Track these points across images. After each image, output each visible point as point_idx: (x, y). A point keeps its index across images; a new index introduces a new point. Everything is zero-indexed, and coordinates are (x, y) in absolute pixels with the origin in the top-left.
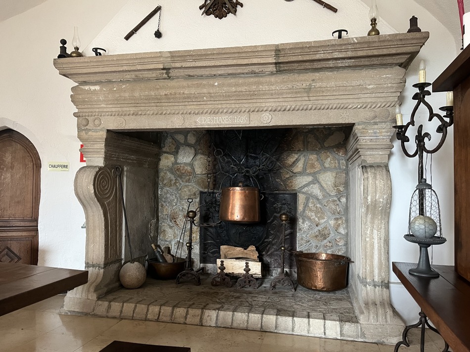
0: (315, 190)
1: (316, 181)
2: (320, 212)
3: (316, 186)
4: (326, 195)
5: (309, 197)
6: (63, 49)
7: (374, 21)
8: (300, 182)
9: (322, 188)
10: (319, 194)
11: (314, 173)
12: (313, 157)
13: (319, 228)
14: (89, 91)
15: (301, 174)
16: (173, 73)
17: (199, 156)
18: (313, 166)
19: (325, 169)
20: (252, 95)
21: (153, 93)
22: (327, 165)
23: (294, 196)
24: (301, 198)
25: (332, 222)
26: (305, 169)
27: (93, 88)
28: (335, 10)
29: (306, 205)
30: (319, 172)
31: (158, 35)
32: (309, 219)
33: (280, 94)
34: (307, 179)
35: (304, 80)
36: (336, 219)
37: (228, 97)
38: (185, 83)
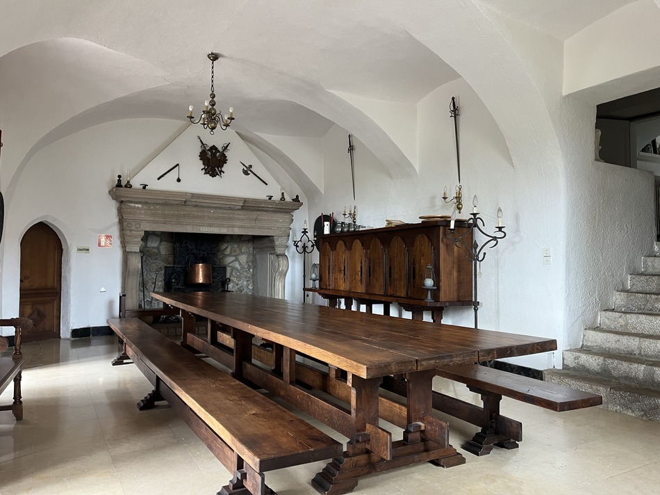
0: (237, 265)
1: (237, 260)
2: (239, 278)
3: (237, 262)
4: (242, 268)
5: (233, 268)
6: (119, 181)
7: (283, 193)
8: (229, 260)
9: (240, 264)
10: (239, 267)
11: (236, 255)
12: (236, 246)
13: (238, 286)
14: (134, 208)
15: (229, 255)
16: (187, 203)
17: (163, 243)
18: (235, 251)
19: (242, 253)
20: (230, 219)
21: (176, 213)
22: (243, 251)
23: (225, 268)
24: (229, 270)
25: (245, 283)
26: (231, 253)
27: (137, 205)
28: (267, 184)
29: (231, 274)
30: (239, 255)
31: (179, 180)
32: (233, 281)
33: (243, 220)
34: (231, 259)
35: (254, 215)
36: (247, 281)
37: (218, 218)
38: (195, 209)
